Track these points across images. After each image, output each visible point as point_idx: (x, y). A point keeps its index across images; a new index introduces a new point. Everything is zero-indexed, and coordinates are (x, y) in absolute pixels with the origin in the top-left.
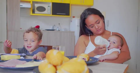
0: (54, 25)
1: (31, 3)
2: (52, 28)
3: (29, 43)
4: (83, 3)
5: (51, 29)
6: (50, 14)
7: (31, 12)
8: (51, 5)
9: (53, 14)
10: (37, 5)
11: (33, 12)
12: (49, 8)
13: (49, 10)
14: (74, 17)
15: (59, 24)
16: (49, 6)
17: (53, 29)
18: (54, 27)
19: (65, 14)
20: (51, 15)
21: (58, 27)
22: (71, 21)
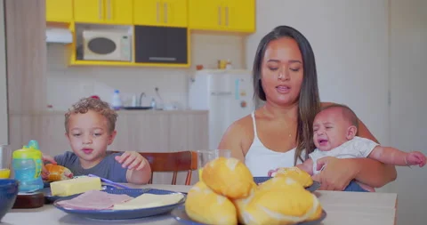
0: (143, 94)
1: (72, 28)
2: (136, 103)
3: (87, 141)
4: (227, 24)
5: (134, 105)
6: (130, 61)
7: (73, 56)
8: (131, 32)
9: (138, 60)
10: (88, 35)
11: (80, 55)
12: (127, 42)
13: (125, 47)
14: (200, 68)
15: (157, 89)
16: (125, 37)
17: (138, 105)
18: (143, 98)
19: (173, 59)
20: (133, 63)
21: (153, 100)
22: (193, 81)
